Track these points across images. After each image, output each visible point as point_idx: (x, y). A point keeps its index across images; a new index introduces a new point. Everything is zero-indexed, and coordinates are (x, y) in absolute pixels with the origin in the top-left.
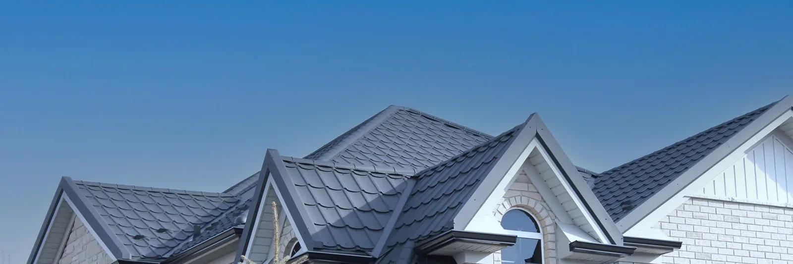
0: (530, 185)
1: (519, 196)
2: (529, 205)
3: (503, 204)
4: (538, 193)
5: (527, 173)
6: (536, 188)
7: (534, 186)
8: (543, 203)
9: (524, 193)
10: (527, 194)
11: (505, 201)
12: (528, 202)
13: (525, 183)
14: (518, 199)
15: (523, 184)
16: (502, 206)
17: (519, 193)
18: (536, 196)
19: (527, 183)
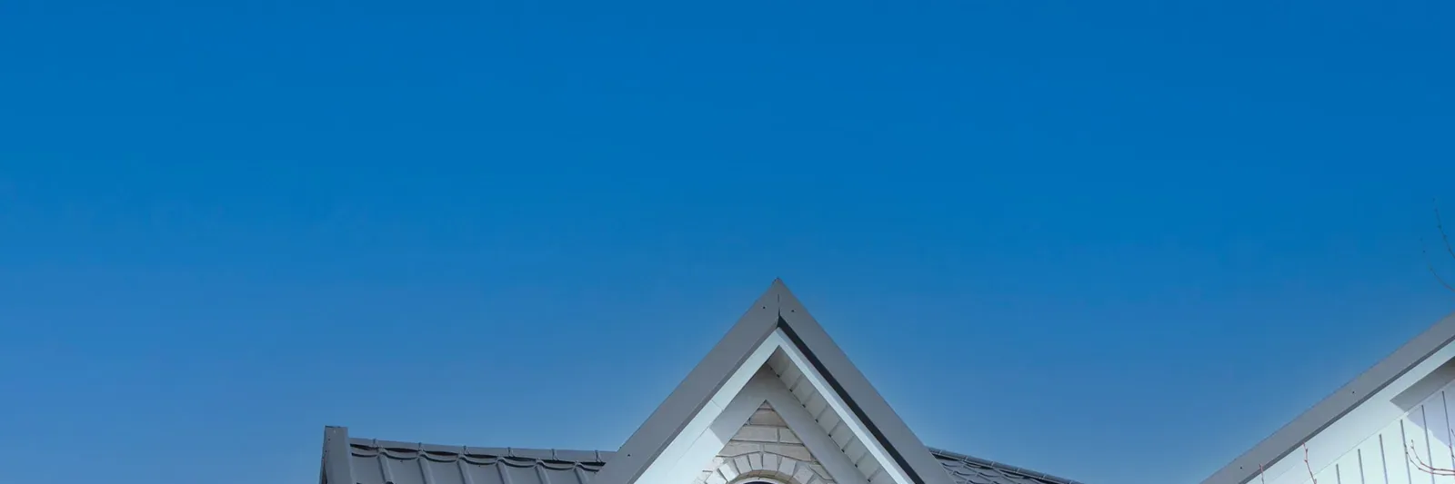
0: (783, 431)
1: (758, 452)
2: (781, 470)
3: (719, 471)
4: (803, 445)
5: (774, 406)
6: (799, 439)
7: (792, 432)
8: (817, 467)
9: (768, 448)
10: (777, 448)
11: (724, 463)
12: (779, 465)
13: (771, 426)
14: (755, 459)
15: (768, 429)
16: (715, 474)
17: (758, 447)
18: (798, 452)
19: (778, 426)
